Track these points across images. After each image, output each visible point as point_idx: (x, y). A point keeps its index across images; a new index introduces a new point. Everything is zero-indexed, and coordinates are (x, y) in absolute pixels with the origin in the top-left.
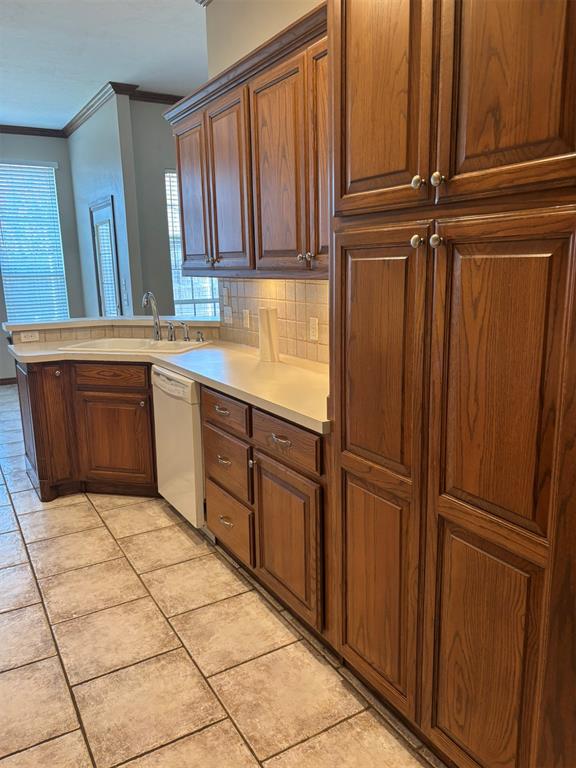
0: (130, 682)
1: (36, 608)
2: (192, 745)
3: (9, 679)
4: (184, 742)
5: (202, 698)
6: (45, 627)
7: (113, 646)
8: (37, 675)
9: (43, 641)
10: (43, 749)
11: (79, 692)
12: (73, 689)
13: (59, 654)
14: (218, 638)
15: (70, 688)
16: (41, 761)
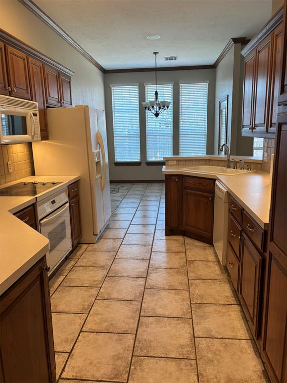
0: (162, 324)
1: (143, 279)
2: (174, 363)
3: (121, 304)
4: (171, 360)
5: (188, 345)
6: (143, 288)
7: (163, 306)
8: (131, 306)
9: (139, 294)
10: (119, 336)
11: (142, 319)
12: (141, 317)
13: (142, 301)
14: (209, 321)
15: (140, 316)
16: (116, 340)
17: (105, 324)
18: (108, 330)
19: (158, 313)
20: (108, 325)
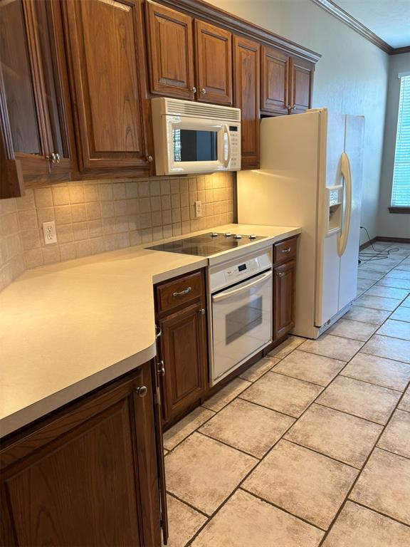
0: (385, 533)
1: (379, 427)
3: (321, 462)
6: (371, 445)
7: (400, 496)
8: (337, 473)
9: (361, 454)
10: (296, 523)
11: (350, 507)
12: (348, 502)
13: (361, 470)
15: (347, 499)
16: (288, 529)
17: (281, 490)
18: (281, 502)
19: (384, 506)
20: (285, 495)
